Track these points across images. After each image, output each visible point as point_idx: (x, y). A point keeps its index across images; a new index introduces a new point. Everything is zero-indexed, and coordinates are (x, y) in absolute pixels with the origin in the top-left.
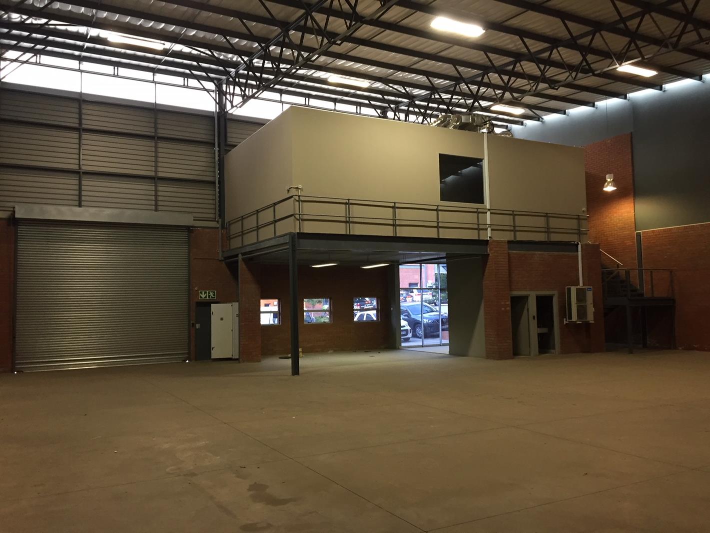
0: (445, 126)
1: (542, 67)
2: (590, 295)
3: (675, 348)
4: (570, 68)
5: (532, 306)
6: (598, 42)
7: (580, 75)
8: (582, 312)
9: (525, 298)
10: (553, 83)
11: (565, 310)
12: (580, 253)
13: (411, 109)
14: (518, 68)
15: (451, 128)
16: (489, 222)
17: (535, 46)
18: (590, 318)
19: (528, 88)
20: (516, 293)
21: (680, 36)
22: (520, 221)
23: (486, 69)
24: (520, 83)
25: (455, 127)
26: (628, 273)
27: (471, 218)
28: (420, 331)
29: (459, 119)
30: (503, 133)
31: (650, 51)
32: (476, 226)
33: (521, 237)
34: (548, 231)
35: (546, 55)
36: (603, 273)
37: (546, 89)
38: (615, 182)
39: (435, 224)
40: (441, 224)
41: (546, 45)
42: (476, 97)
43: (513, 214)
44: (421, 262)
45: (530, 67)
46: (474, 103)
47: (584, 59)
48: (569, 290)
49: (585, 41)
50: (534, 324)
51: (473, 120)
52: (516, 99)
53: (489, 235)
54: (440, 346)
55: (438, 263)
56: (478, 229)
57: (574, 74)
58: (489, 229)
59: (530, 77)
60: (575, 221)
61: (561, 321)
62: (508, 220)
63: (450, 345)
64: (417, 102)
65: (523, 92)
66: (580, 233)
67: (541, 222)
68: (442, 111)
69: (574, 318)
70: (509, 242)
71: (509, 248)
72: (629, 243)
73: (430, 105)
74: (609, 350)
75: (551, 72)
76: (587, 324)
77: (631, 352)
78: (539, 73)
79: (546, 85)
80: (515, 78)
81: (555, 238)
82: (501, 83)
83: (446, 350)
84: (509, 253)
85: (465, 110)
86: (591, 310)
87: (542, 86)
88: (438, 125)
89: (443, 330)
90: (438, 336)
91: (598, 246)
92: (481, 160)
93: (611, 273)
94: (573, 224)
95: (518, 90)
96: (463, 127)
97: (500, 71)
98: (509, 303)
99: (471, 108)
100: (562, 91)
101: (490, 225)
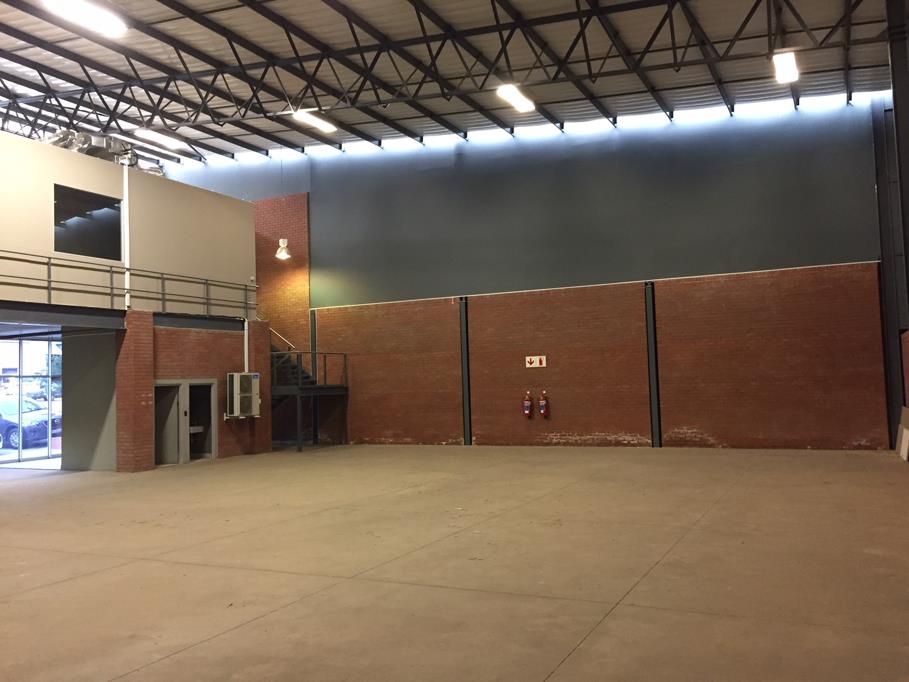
0: (66, 147)
1: (204, 93)
2: (256, 384)
3: (347, 443)
4: (239, 102)
5: (184, 399)
6: (270, 78)
7: (250, 113)
8: (246, 404)
9: (175, 388)
10: (217, 116)
11: (226, 403)
12: (246, 332)
13: (12, 113)
14: (172, 88)
15: (75, 150)
16: (127, 286)
17: (196, 65)
18: (256, 412)
19: (185, 116)
20: (162, 382)
21: (358, 93)
22: (170, 287)
23: (129, 80)
24: (175, 107)
25: (81, 150)
26: (299, 356)
27: (101, 279)
28: (16, 439)
29: (87, 140)
30: (151, 169)
31: (329, 101)
32: (109, 291)
33: (171, 308)
34: (208, 302)
35: (209, 79)
36: (272, 356)
37: (208, 122)
38: (289, 248)
39: (45, 284)
40: (53, 285)
41: (209, 67)
42: (113, 114)
43: (163, 278)
44: (21, 337)
45: (188, 90)
46: (109, 122)
47: (255, 95)
48: (232, 377)
49: (257, 73)
50: (185, 421)
51: (109, 145)
52: (170, 127)
53: (127, 303)
54: (48, 460)
55: (50, 340)
56: (112, 295)
57: (243, 111)
58: (128, 296)
59: (188, 103)
60: (241, 293)
61: (220, 416)
62: (154, 285)
63: (63, 456)
64: (22, 105)
65: (180, 120)
66: (246, 307)
67: (198, 291)
68: (61, 123)
69: (237, 412)
70: (155, 314)
71: (155, 323)
72: (302, 322)
73: (44, 112)
74: (275, 449)
75: (216, 102)
76: (252, 419)
77: (300, 450)
78: (199, 100)
79: (208, 118)
80: (168, 101)
81: (216, 311)
82: (149, 102)
83: (57, 464)
84: (154, 329)
85: (97, 129)
86: (256, 402)
87: (203, 117)
88: (55, 143)
89: (54, 435)
90: (45, 445)
91: (267, 324)
92: (119, 201)
93: (280, 357)
94: (239, 295)
95: (172, 116)
96: (93, 152)
97: (149, 87)
98: (152, 395)
99: (106, 128)
100: (228, 129)
101: (129, 291)
